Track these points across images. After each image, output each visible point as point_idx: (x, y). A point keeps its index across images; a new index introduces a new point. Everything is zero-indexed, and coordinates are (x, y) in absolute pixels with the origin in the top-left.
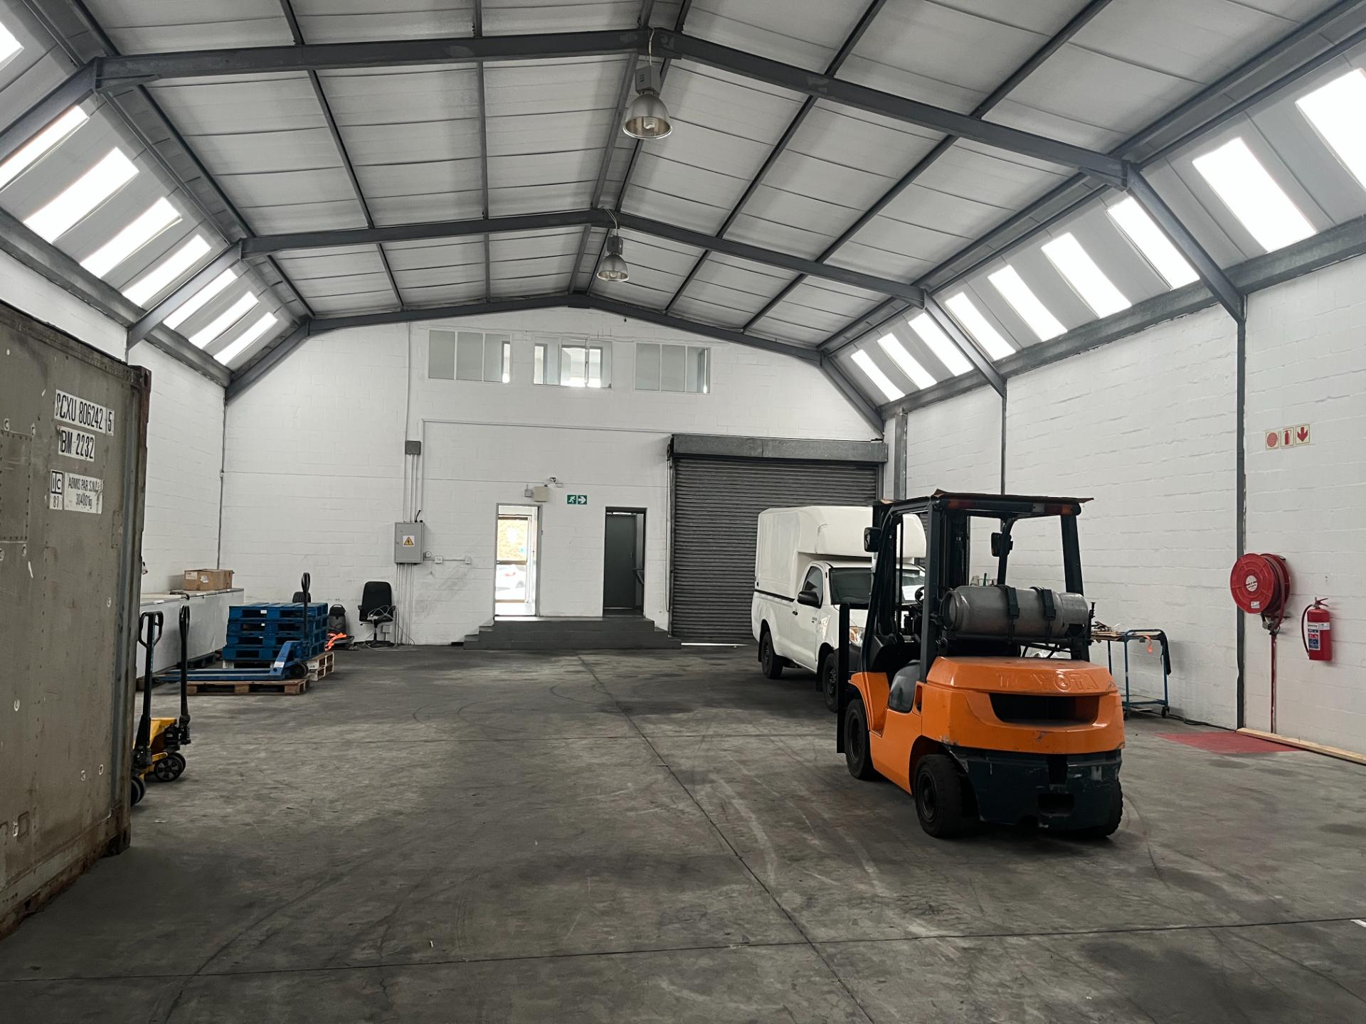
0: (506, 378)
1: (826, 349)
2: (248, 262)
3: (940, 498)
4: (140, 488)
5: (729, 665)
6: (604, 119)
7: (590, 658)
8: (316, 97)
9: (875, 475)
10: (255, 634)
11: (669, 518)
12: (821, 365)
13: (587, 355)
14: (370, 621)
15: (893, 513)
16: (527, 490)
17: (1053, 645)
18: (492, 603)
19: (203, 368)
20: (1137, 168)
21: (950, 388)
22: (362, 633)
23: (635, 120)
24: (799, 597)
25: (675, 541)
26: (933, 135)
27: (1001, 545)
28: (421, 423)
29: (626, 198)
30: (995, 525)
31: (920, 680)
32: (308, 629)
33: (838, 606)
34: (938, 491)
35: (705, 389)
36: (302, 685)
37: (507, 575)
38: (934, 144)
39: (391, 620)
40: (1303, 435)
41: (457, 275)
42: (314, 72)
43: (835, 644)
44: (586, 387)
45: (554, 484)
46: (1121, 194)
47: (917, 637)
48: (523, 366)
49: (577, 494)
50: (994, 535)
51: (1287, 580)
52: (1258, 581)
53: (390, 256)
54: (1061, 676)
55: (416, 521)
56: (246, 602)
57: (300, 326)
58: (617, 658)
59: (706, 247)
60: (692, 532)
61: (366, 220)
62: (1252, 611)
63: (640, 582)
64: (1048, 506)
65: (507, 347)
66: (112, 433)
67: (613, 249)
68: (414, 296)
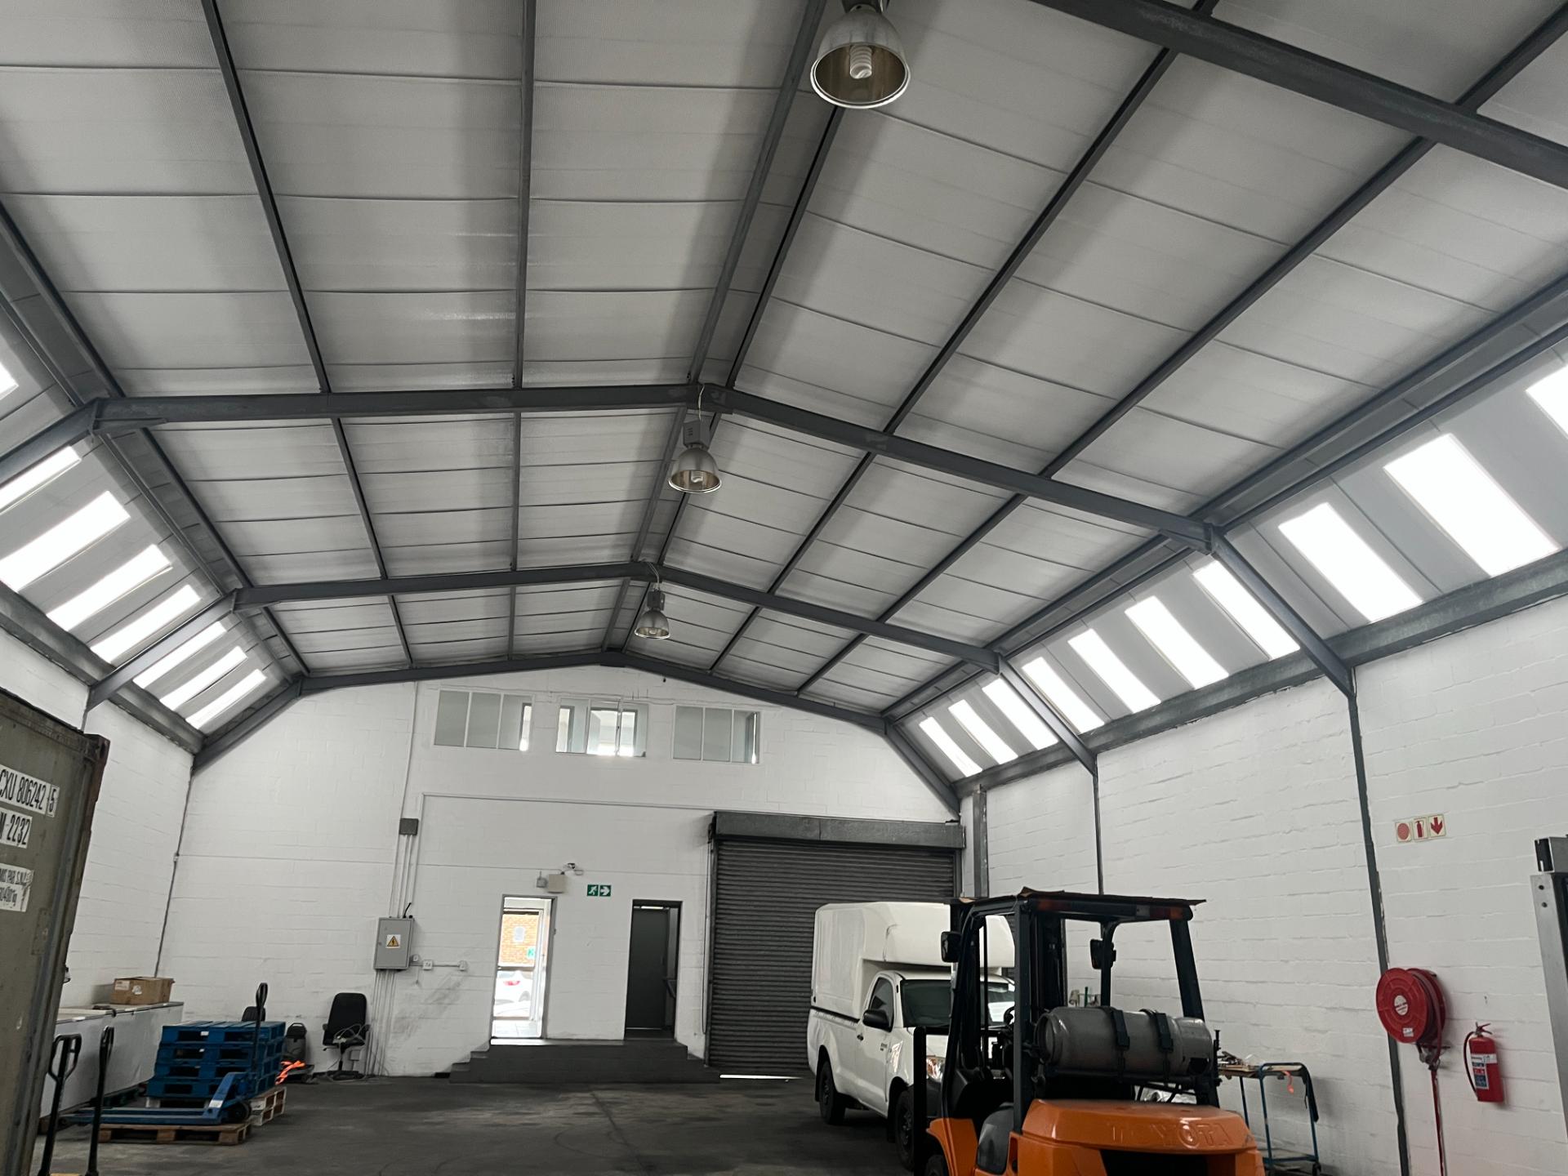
0: (524, 746)
1: (891, 716)
2: (241, 614)
3: (1029, 897)
4: (75, 880)
5: (779, 1106)
6: (647, 470)
7: (606, 1095)
8: (337, 444)
9: (952, 863)
10: (192, 1062)
11: (708, 914)
12: (886, 734)
13: (620, 719)
14: (336, 1044)
15: (974, 914)
16: (539, 879)
17: (1174, 1086)
18: (488, 1021)
19: (171, 732)
20: (1221, 532)
21: (1032, 764)
22: (324, 1061)
23: (682, 474)
24: (865, 1017)
25: (715, 943)
26: (1001, 494)
27: (1103, 955)
28: (421, 797)
29: (669, 551)
30: (1094, 930)
31: (1014, 1130)
32: (256, 1057)
33: (912, 1029)
34: (1025, 890)
35: (754, 759)
36: (242, 1132)
37: (511, 984)
38: (1001, 503)
39: (362, 1044)
40: (1437, 827)
41: (477, 630)
42: (339, 420)
43: (909, 1079)
44: (617, 756)
45: (572, 871)
46: (1205, 557)
47: (1008, 1071)
48: (545, 732)
49: (600, 884)
50: (1093, 942)
51: (1441, 1001)
52: (1408, 1002)
53: (402, 609)
54: (1186, 1127)
55: (405, 917)
56: (185, 1020)
57: (291, 685)
58: (640, 1095)
59: (757, 603)
60: (735, 932)
61: (379, 571)
62: (1405, 1040)
63: (670, 993)
64: (1155, 909)
65: (528, 709)
66: (52, 813)
67: (654, 605)
68: (424, 651)
